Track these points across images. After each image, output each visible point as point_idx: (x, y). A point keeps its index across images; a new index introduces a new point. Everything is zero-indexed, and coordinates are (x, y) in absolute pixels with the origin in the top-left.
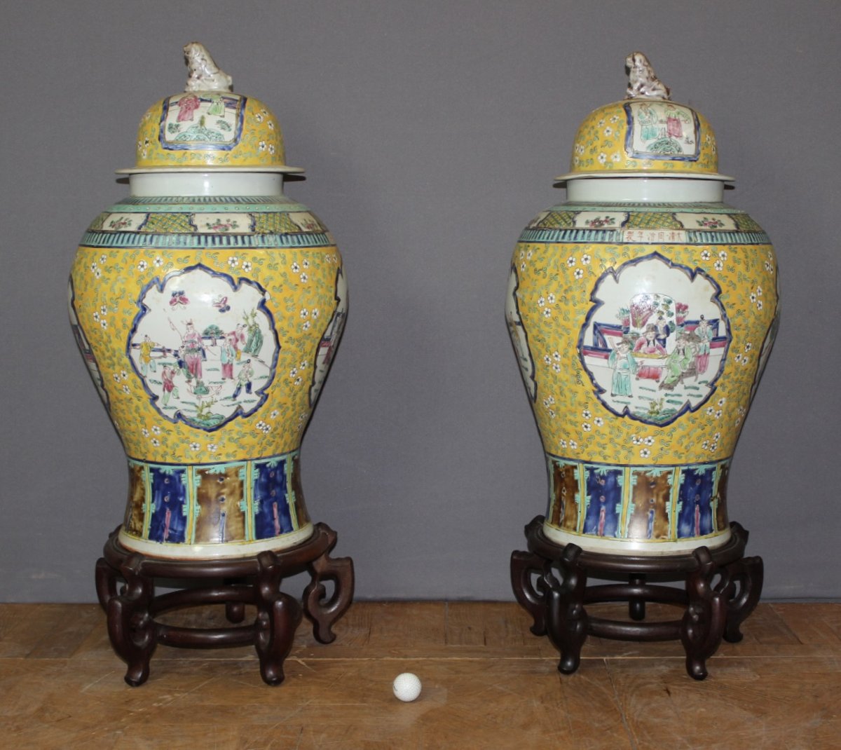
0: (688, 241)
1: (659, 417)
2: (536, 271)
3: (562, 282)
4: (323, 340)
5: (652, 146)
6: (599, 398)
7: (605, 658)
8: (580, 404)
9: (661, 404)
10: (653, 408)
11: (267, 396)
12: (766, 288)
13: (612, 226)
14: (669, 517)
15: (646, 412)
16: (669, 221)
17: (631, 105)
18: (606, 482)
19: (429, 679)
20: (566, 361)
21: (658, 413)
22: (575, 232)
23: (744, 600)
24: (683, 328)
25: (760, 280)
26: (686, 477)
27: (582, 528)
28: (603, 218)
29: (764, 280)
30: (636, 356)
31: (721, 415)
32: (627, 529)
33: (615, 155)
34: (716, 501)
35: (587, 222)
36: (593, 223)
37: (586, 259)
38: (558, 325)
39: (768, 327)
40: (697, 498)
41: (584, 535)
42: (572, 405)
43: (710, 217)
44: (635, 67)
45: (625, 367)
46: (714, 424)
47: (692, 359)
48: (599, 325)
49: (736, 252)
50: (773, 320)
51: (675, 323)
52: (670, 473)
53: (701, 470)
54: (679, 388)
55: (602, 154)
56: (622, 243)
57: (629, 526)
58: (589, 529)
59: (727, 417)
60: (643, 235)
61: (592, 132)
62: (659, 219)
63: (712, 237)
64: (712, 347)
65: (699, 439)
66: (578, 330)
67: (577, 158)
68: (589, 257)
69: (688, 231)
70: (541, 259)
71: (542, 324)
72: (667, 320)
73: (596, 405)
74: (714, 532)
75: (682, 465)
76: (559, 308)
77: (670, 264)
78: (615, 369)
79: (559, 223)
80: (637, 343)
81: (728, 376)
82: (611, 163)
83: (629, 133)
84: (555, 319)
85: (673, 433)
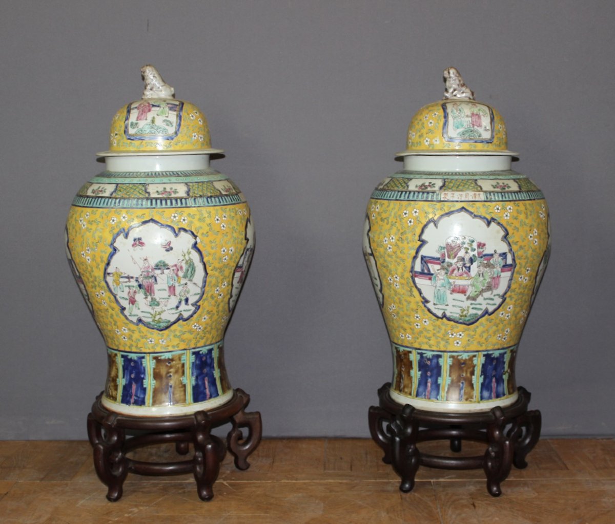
0: (486, 199)
1: (467, 319)
2: (382, 220)
3: (399, 228)
4: (238, 267)
5: (461, 133)
6: (425, 306)
7: (432, 481)
8: (412, 310)
9: (468, 310)
10: (462, 313)
11: (199, 307)
12: (540, 230)
13: (433, 189)
14: (475, 386)
15: (458, 315)
16: (473, 185)
17: (447, 105)
18: (431, 362)
19: (311, 496)
20: (403, 281)
21: (466, 316)
22: (408, 193)
23: (527, 441)
24: (482, 259)
25: (535, 224)
26: (486, 359)
27: (415, 393)
28: (427, 184)
29: (539, 224)
30: (450, 278)
31: (509, 317)
32: (445, 394)
33: (436, 139)
34: (507, 374)
35: (416, 186)
36: (421, 187)
37: (416, 212)
38: (397, 257)
39: (541, 257)
40: (494, 373)
41: (416, 398)
42: (407, 310)
43: (501, 182)
44: (450, 77)
45: (443, 286)
46: (505, 323)
47: (488, 280)
48: (425, 257)
49: (519, 206)
50: (545, 251)
51: (477, 255)
52: (475, 356)
53: (496, 354)
54: (480, 299)
55: (427, 139)
56: (441, 201)
57: (447, 392)
58: (420, 394)
59: (514, 318)
60: (454, 196)
61: (420, 123)
62: (466, 184)
63: (502, 196)
64: (502, 271)
65: (495, 333)
66: (410, 260)
67: (410, 141)
68: (418, 211)
69: (486, 192)
70: (385, 211)
71: (386, 256)
72: (471, 254)
73: (423, 311)
74: (506, 396)
75: (483, 351)
76: (398, 246)
77: (473, 215)
78: (436, 287)
79: (398, 187)
80: (450, 269)
81: (514, 291)
82: (433, 145)
83: (445, 124)
84: (395, 252)
85: (477, 330)
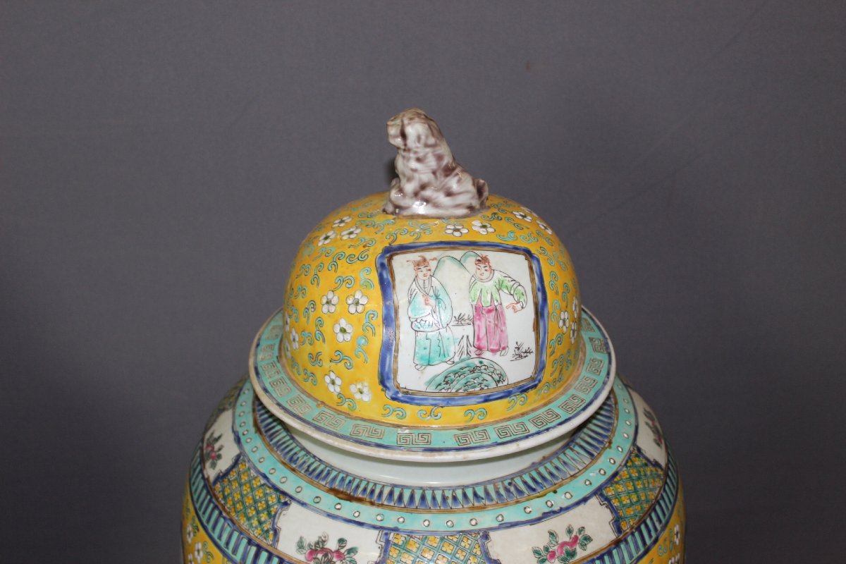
5: (440, 379)
17: (397, 263)
28: (333, 544)
33: (359, 386)
35: (301, 545)
36: (313, 551)
44: (407, 150)
55: (333, 376)
